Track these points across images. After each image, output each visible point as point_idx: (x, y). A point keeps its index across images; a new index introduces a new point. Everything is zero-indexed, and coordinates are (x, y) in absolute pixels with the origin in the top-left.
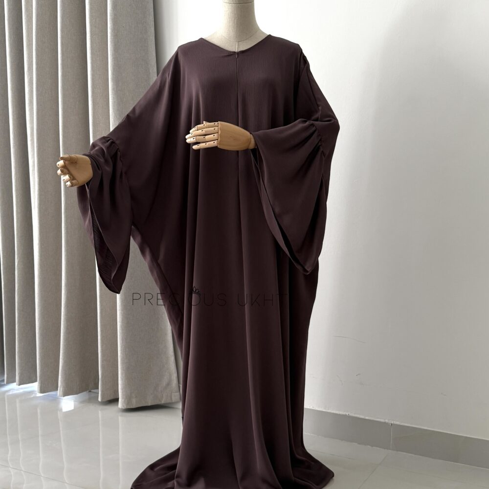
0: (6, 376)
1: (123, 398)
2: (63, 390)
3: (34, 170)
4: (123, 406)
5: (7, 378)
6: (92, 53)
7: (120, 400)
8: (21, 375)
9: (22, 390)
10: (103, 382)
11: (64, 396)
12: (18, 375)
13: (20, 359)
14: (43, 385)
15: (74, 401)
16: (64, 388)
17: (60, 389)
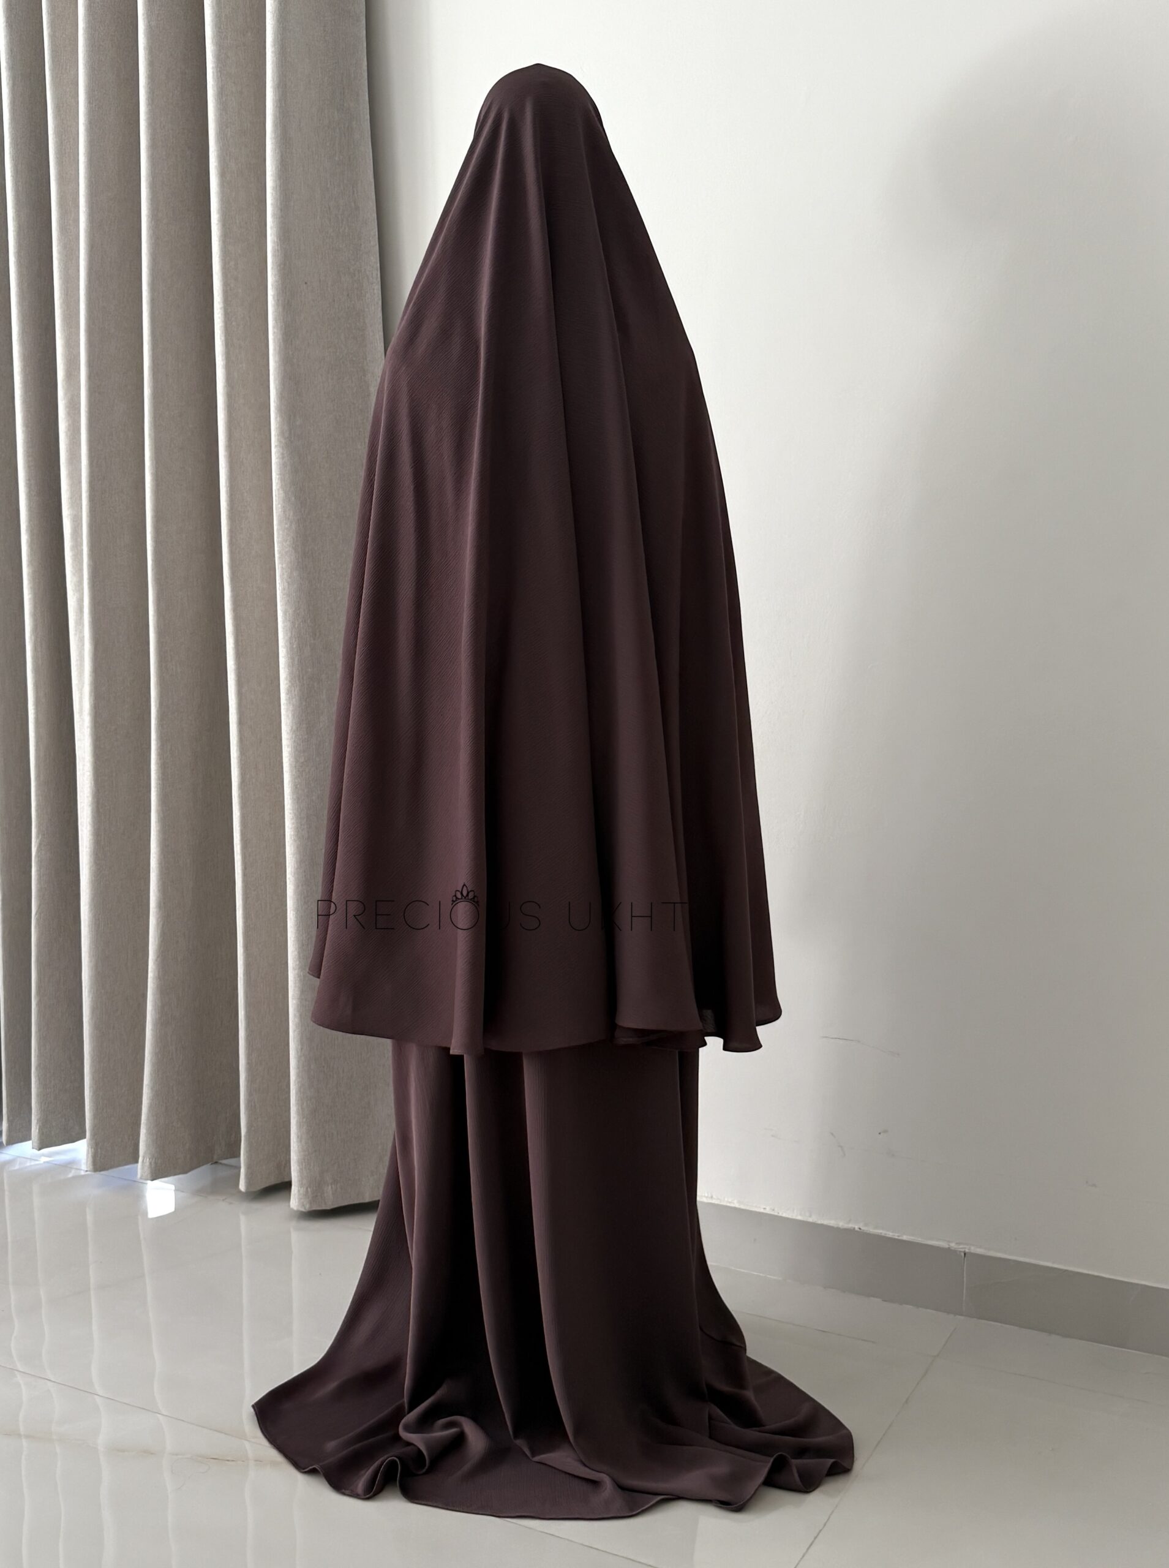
0: (5, 1124)
1: (301, 1185)
2: (150, 1163)
4: (303, 1205)
5: (9, 1130)
7: (294, 1189)
8: (44, 1124)
9: (44, 1159)
10: (250, 1144)
11: (152, 1180)
12: (37, 1123)
13: (43, 1084)
14: (99, 1150)
15: (176, 1190)
16: (154, 1159)
17: (143, 1162)
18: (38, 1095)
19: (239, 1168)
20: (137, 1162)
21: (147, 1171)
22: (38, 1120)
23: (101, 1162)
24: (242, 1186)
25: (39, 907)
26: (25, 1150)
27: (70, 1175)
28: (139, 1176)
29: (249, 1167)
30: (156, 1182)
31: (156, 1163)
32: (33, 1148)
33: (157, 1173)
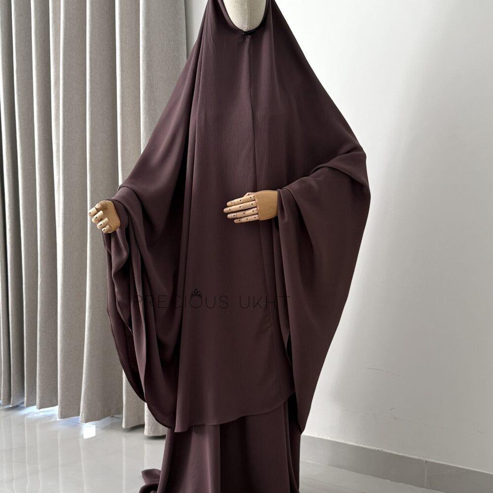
0: (25, 398)
1: (149, 425)
2: (85, 416)
5: (27, 401)
7: (146, 427)
8: (42, 398)
9: (42, 414)
10: (127, 408)
11: (86, 423)
13: (42, 381)
14: (63, 410)
15: (96, 427)
16: (86, 414)
17: (82, 415)
18: (39, 386)
19: (122, 419)
20: (79, 415)
21: (83, 419)
22: (39, 397)
23: (64, 415)
24: (124, 426)
25: (41, 307)
26: (34, 409)
27: (53, 420)
28: (80, 421)
29: (126, 418)
30: (88, 424)
31: (87, 416)
32: (37, 409)
33: (87, 420)
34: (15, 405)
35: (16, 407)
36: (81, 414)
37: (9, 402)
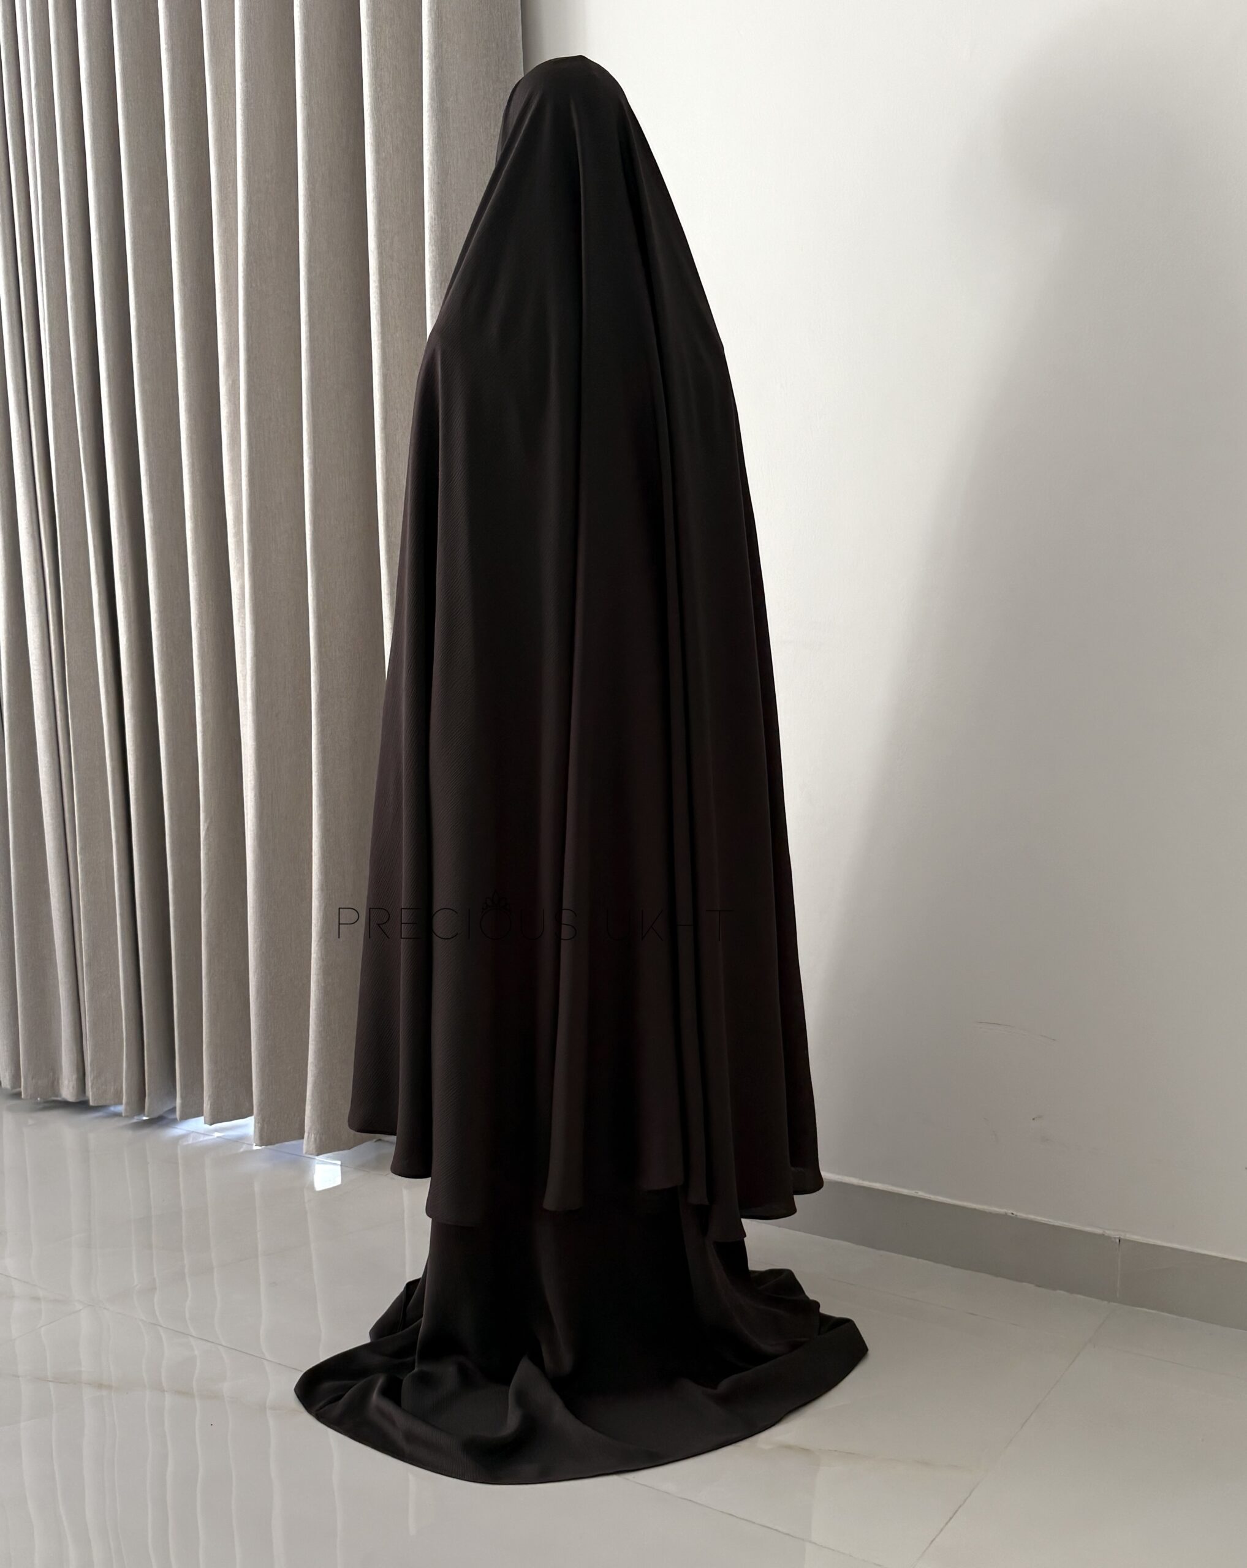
0: (178, 1101)
2: (315, 1139)
3: (242, 607)
5: (183, 1105)
6: (383, 323)
8: (216, 1100)
9: (217, 1134)
11: (318, 1155)
12: (209, 1100)
13: (214, 1061)
14: (265, 1126)
15: (341, 1165)
16: (318, 1135)
17: (308, 1136)
18: (210, 1072)
20: (303, 1138)
21: (312, 1146)
22: (210, 1096)
23: (268, 1136)
25: (208, 889)
26: (198, 1124)
27: (242, 1150)
28: (304, 1151)
30: (321, 1158)
31: (321, 1139)
32: (205, 1123)
33: (322, 1149)
34: (156, 1115)
35: (160, 1121)
36: (306, 1135)
37: (141, 1109)
